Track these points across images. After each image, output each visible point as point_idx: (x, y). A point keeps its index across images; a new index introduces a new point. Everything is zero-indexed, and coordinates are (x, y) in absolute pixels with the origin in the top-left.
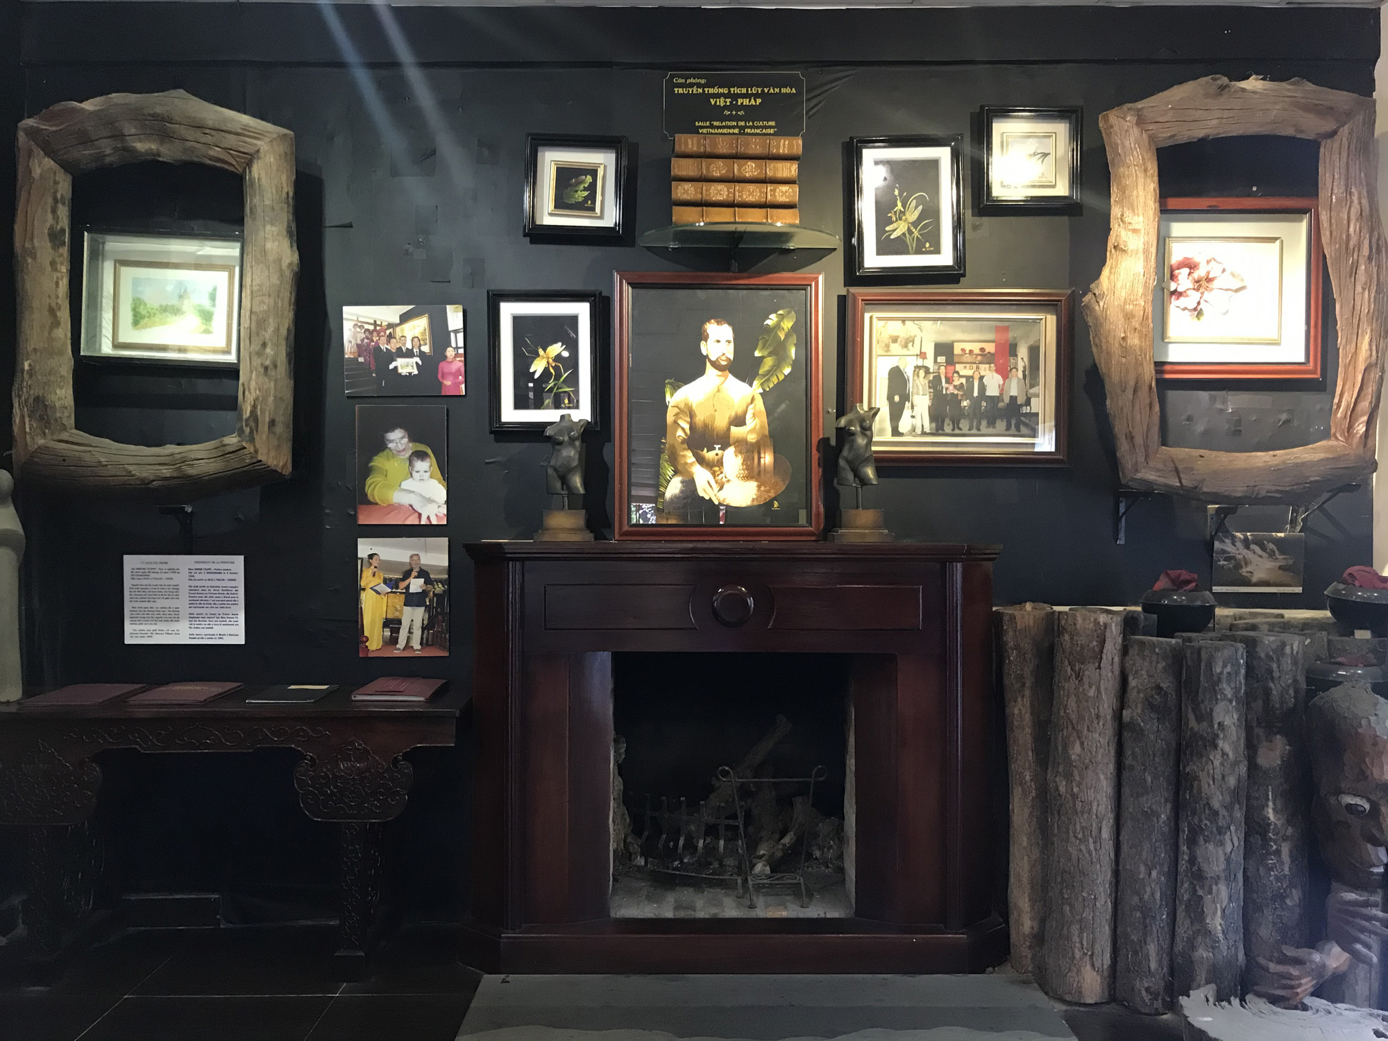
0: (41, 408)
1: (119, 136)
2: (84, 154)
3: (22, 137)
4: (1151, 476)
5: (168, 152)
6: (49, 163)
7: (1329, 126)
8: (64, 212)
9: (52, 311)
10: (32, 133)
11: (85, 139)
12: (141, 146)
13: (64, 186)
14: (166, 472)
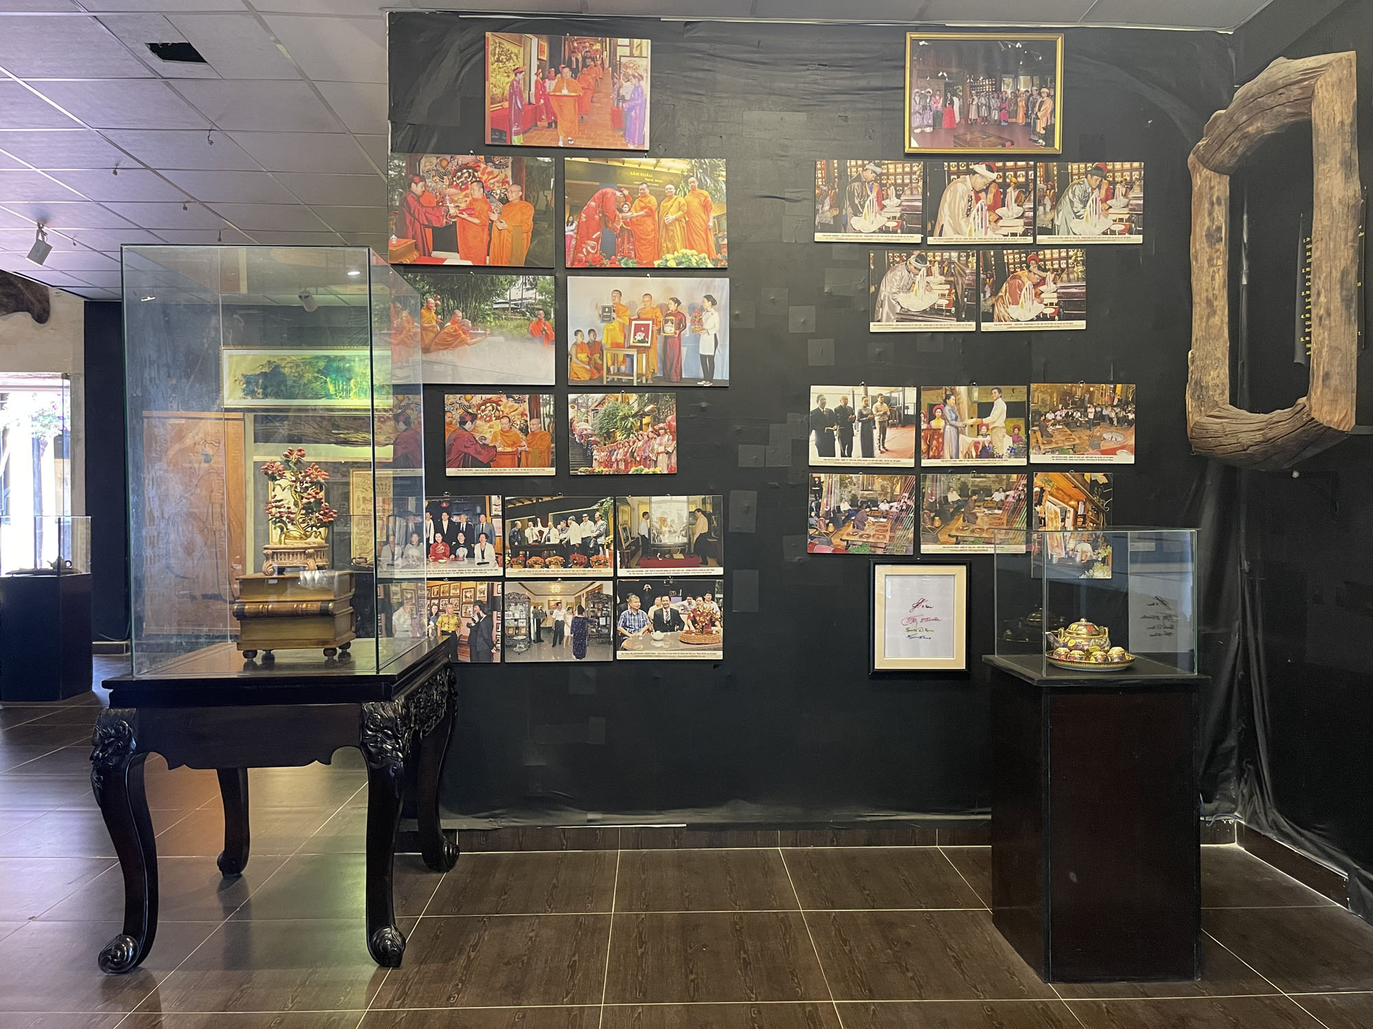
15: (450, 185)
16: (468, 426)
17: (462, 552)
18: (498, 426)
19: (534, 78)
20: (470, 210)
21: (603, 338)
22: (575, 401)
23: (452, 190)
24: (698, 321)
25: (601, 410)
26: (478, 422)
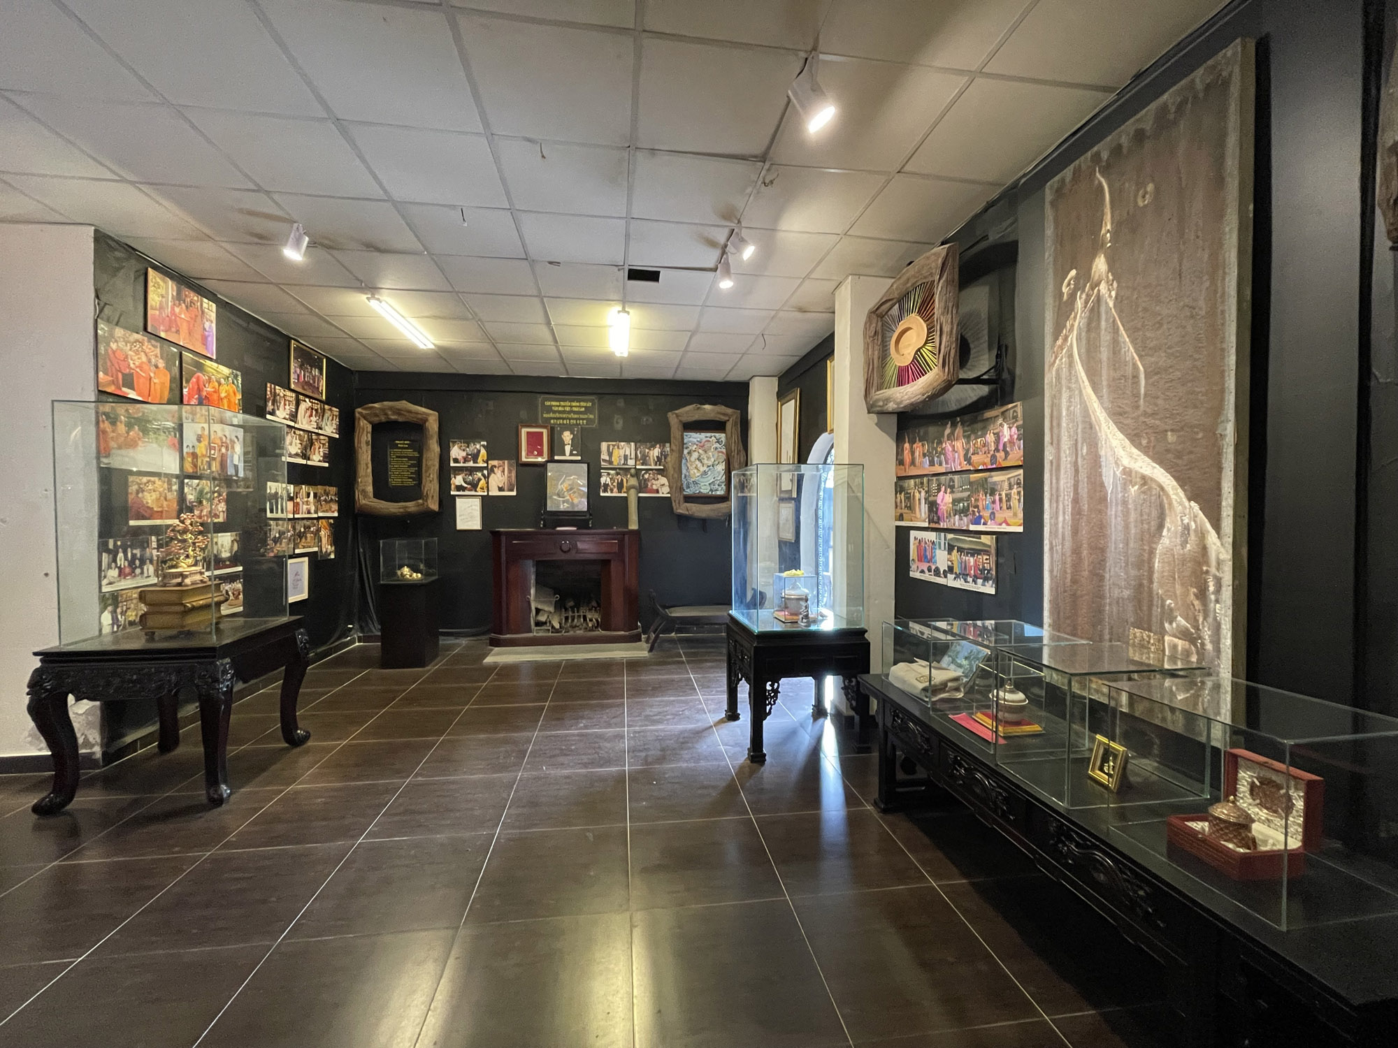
0: (364, 492)
1: (386, 414)
2: (376, 420)
3: (357, 415)
4: (681, 511)
5: (400, 419)
6: (365, 422)
7: (727, 418)
8: (369, 435)
9: (367, 465)
10: (359, 413)
11: (376, 415)
12: (393, 417)
13: (370, 428)
14: (401, 510)
15: (130, 350)
16: (140, 495)
17: (138, 571)
18: (154, 495)
19: (170, 304)
20: (140, 367)
21: (197, 451)
22: (187, 483)
23: (130, 353)
24: (233, 448)
25: (198, 488)
26: (145, 493)
